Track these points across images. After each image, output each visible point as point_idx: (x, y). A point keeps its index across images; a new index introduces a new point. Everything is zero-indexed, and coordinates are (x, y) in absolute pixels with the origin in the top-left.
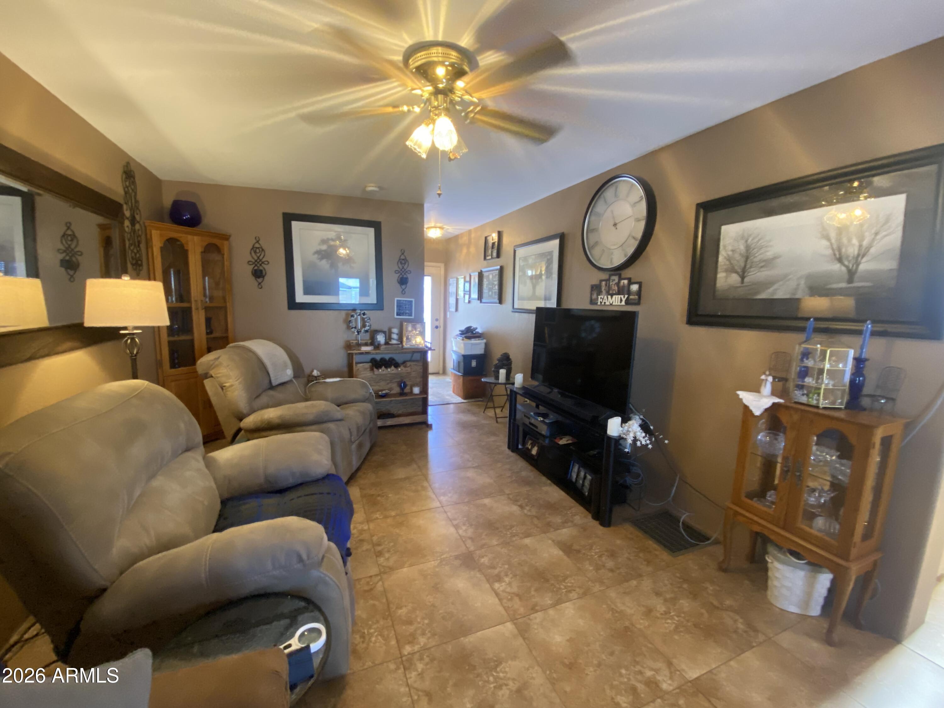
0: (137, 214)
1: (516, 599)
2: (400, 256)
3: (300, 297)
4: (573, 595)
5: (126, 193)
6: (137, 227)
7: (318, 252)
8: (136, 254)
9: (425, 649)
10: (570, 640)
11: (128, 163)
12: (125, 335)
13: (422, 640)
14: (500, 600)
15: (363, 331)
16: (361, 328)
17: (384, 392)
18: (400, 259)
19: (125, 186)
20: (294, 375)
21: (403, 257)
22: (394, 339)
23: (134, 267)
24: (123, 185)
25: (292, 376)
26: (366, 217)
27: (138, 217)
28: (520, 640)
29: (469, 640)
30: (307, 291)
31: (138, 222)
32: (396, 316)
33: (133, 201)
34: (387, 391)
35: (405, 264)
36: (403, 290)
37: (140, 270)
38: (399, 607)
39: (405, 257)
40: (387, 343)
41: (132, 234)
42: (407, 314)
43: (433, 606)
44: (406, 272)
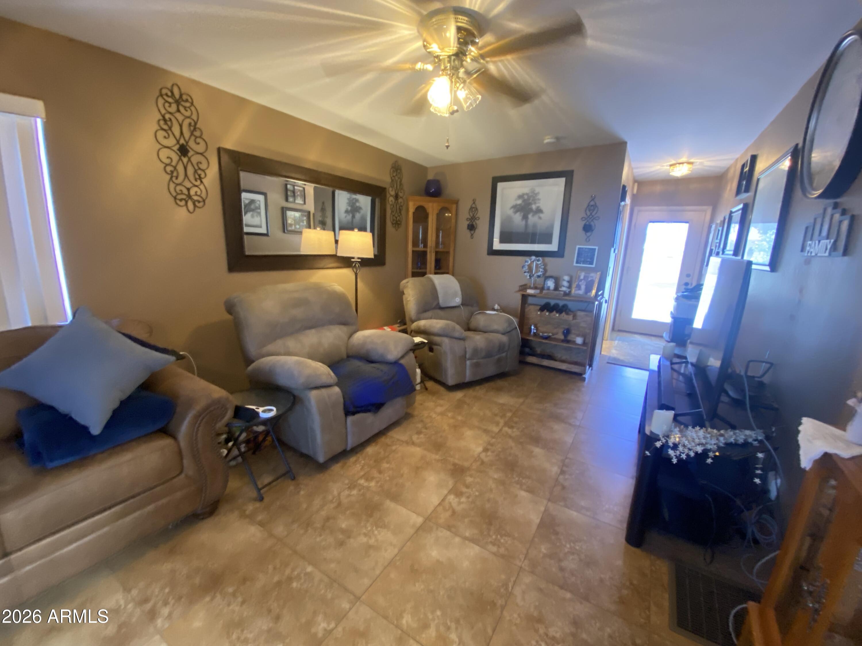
0: (401, 192)
1: (449, 513)
2: (590, 203)
3: (497, 245)
4: (494, 549)
5: (392, 180)
6: (400, 200)
7: (514, 207)
8: (396, 218)
9: (368, 488)
10: (438, 561)
11: (396, 161)
12: (353, 262)
13: (373, 484)
14: (440, 504)
15: (535, 275)
16: (535, 273)
17: (546, 334)
18: (588, 206)
19: (392, 176)
20: (462, 302)
21: (592, 203)
22: (564, 286)
23: (394, 225)
24: (390, 176)
25: (460, 303)
26: (560, 168)
27: (401, 194)
28: (412, 531)
29: (389, 504)
30: (503, 240)
31: (401, 197)
32: (575, 264)
33: (398, 183)
34: (550, 334)
35: (593, 210)
36: (588, 237)
37: (398, 227)
38: (388, 463)
39: (596, 204)
40: (556, 288)
41: (395, 206)
42: (588, 263)
43: (402, 475)
44: (594, 219)
